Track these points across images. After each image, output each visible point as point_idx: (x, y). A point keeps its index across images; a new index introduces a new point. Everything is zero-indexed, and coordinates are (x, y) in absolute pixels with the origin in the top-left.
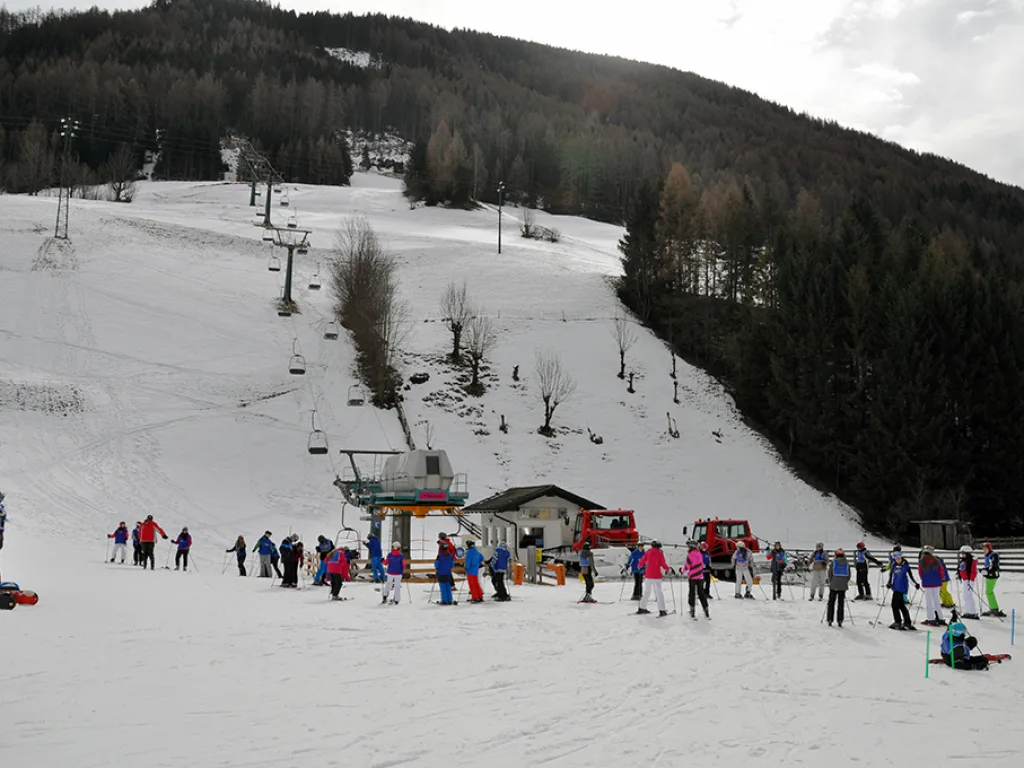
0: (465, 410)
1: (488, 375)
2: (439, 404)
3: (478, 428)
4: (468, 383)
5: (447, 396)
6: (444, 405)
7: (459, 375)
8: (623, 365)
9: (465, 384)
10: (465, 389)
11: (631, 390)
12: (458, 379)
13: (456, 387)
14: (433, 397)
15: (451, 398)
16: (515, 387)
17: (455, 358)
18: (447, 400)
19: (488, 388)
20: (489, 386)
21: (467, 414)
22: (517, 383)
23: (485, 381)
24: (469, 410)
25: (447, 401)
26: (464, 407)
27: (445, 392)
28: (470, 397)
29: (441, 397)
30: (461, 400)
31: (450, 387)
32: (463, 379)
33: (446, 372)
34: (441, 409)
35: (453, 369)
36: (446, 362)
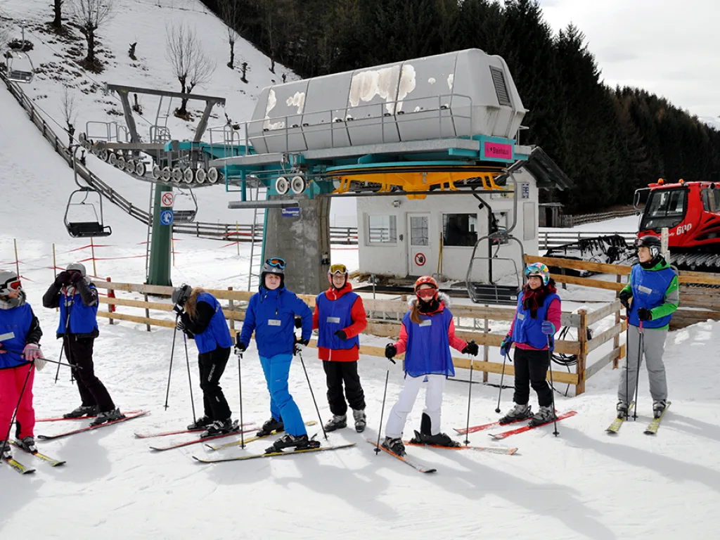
0: (88, 87)
1: (102, 51)
2: (56, 78)
3: (110, 107)
4: (83, 58)
5: (62, 69)
6: (61, 79)
7: (68, 47)
8: (233, 55)
9: (79, 58)
10: (80, 63)
11: (244, 80)
12: (68, 52)
13: (70, 61)
14: (45, 69)
15: (67, 71)
16: (135, 66)
17: (57, 27)
18: (63, 73)
19: (105, 64)
20: (106, 63)
21: (92, 91)
22: (136, 62)
23: (100, 57)
24: (93, 87)
25: (64, 75)
26: (86, 83)
27: (58, 65)
28: (87, 72)
29: (56, 70)
30: (79, 75)
31: (64, 60)
32: (73, 52)
33: (51, 42)
34: (60, 84)
35: (58, 40)
36: (48, 31)
